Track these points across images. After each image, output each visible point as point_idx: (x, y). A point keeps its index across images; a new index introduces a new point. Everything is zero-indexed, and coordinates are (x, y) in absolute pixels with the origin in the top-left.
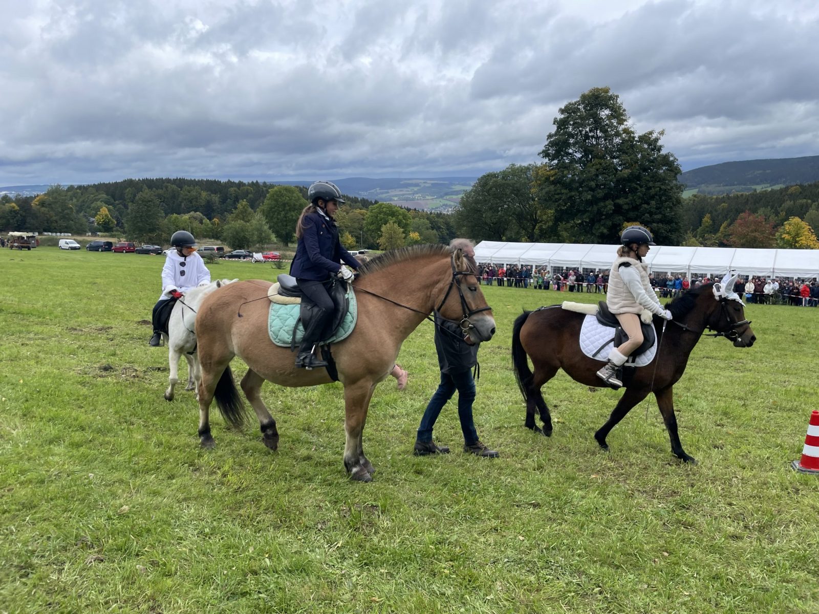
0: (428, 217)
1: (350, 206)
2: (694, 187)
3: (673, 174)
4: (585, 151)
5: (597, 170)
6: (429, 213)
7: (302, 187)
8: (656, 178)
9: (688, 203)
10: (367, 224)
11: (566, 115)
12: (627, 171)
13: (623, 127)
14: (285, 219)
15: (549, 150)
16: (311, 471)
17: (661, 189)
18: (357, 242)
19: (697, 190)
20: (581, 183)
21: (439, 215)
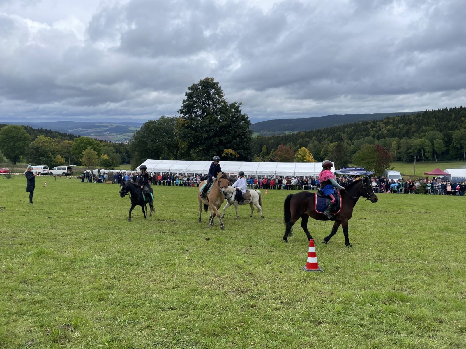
0: (114, 146)
1: (61, 138)
2: (257, 132)
3: (247, 125)
4: (203, 111)
5: (210, 121)
6: (114, 143)
7: (26, 126)
8: (239, 127)
9: (255, 140)
10: (73, 150)
11: (192, 91)
12: (224, 123)
13: (221, 99)
14: (14, 147)
15: (183, 109)
16: (25, 308)
17: (241, 132)
18: (66, 161)
19: (259, 133)
20: (202, 128)
21: (121, 145)
